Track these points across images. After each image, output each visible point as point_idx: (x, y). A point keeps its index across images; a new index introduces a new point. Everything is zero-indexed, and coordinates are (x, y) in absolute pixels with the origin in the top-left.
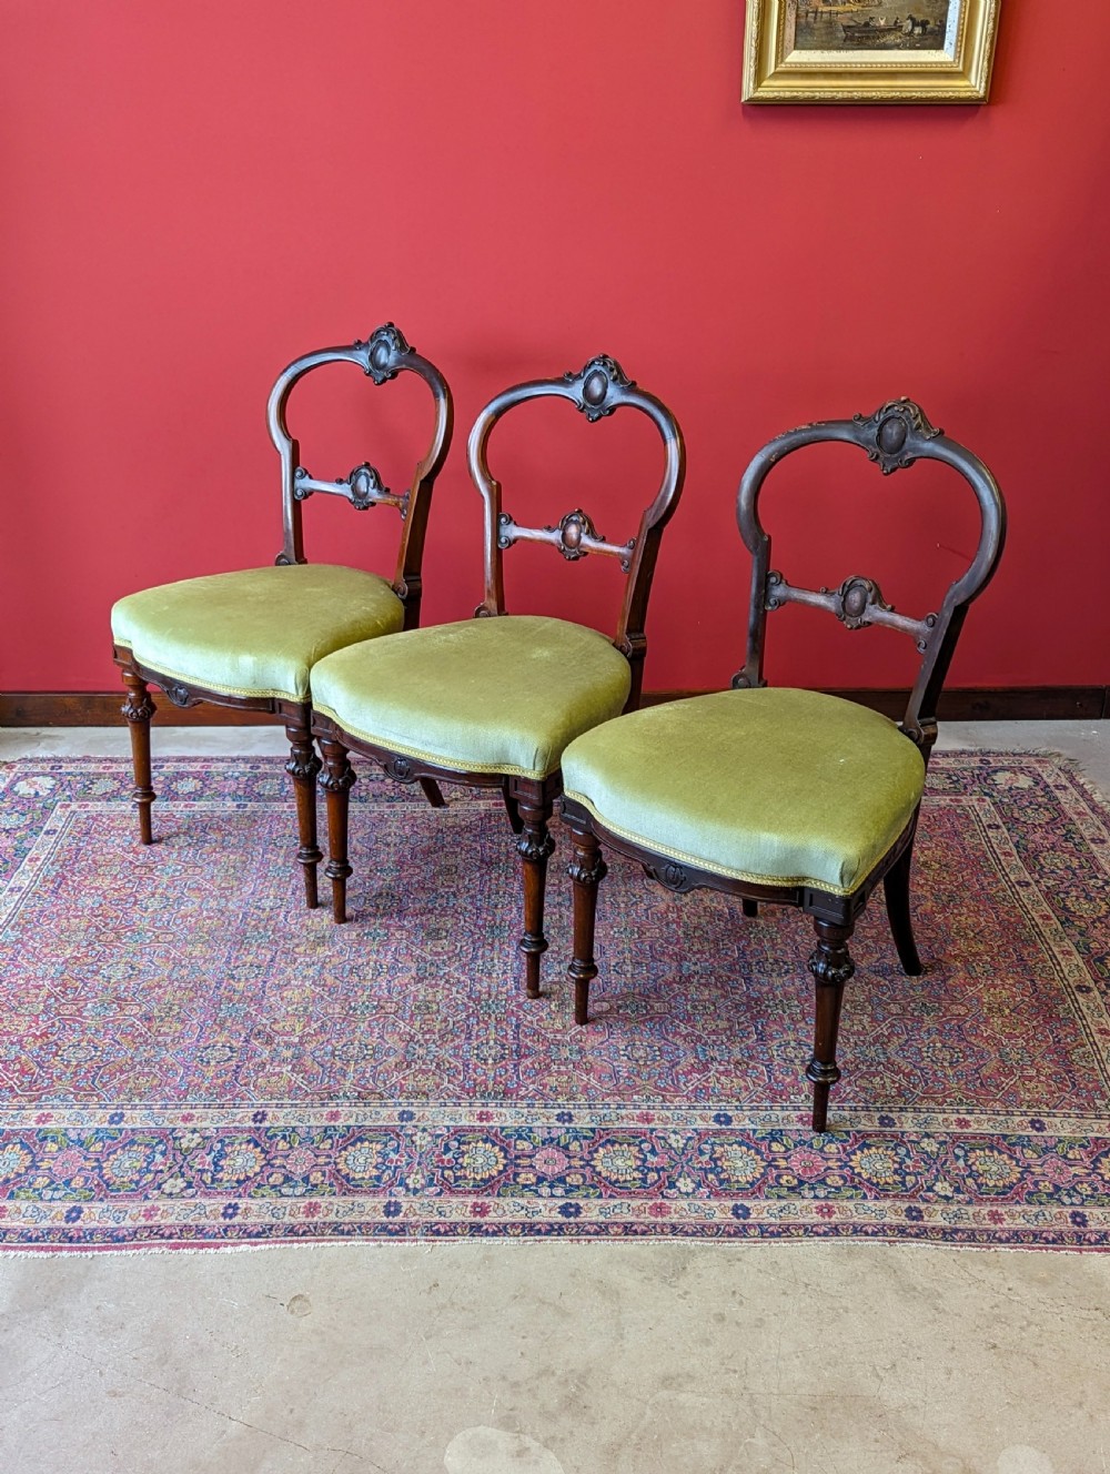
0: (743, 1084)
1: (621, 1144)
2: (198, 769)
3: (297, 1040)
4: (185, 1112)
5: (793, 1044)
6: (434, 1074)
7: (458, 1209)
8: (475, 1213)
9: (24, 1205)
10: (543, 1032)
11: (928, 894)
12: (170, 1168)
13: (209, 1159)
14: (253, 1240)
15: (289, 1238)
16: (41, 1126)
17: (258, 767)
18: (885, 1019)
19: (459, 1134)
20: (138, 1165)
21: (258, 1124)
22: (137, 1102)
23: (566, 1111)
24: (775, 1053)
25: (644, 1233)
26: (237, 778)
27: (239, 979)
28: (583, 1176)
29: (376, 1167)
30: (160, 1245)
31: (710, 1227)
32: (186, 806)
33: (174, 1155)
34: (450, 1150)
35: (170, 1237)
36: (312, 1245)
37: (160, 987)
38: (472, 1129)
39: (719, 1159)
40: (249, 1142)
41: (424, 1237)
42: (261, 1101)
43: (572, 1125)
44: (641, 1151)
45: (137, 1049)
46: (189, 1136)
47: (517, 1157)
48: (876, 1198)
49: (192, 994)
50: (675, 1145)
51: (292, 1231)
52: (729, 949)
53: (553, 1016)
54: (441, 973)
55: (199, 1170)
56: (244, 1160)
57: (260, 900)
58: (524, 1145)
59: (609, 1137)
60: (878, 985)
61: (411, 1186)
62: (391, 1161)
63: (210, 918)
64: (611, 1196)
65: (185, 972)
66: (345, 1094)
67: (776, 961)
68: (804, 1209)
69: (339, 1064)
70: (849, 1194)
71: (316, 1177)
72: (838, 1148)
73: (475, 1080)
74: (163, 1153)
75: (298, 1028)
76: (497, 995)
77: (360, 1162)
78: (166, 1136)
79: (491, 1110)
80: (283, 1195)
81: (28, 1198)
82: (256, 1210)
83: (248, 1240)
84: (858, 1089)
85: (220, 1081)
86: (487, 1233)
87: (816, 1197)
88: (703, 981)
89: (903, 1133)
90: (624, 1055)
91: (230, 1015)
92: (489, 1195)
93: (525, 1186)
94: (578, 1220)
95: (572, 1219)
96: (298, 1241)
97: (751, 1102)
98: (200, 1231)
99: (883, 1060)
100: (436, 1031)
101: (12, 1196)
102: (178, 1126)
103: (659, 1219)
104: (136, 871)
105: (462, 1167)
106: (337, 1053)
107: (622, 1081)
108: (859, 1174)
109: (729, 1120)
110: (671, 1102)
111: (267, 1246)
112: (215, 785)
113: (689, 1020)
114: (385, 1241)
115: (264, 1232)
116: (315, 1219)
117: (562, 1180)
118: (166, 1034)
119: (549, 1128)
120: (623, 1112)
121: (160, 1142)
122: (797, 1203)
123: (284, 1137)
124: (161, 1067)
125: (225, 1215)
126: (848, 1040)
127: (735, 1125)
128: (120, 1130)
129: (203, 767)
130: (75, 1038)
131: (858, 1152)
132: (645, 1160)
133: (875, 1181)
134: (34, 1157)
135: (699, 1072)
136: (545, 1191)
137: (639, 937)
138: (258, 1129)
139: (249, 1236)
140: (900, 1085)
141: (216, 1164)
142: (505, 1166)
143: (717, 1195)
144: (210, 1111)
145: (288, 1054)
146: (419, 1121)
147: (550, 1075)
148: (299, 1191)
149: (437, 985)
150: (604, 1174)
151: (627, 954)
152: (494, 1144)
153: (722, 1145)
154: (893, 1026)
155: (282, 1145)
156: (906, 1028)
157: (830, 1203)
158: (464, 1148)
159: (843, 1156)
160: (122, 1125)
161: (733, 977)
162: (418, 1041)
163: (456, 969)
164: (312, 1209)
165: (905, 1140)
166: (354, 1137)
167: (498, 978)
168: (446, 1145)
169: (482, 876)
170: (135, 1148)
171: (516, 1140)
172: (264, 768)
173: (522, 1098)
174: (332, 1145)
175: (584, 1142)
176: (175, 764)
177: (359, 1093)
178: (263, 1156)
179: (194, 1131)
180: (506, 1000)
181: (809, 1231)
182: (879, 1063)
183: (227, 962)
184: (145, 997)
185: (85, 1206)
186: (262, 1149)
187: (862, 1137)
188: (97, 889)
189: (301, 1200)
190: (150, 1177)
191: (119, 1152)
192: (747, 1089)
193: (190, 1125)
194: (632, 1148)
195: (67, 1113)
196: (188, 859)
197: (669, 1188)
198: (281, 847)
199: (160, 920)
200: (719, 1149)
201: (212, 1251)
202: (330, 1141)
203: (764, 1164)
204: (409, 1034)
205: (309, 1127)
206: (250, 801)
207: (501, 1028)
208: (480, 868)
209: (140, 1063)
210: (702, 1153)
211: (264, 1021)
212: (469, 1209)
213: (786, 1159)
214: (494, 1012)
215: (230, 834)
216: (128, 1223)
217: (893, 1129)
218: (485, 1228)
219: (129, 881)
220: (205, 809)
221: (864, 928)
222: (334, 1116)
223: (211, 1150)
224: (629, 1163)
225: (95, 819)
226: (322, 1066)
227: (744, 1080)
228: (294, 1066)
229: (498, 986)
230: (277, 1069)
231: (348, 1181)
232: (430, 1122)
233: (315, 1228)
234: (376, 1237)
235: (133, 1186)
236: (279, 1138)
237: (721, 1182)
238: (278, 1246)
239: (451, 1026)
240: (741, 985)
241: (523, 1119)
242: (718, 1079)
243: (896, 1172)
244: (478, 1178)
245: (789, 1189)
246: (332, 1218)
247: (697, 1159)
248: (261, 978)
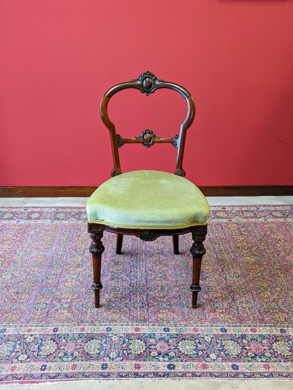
0: (229, 317)
1: (188, 340)
2: (39, 210)
3: (69, 301)
4: (29, 328)
5: (245, 302)
6: (118, 313)
7: (129, 366)
8: (136, 368)
10: (156, 298)
11: (282, 250)
12: (22, 350)
13: (36, 346)
14: (52, 380)
15: (66, 379)
17: (58, 210)
18: (275, 293)
19: (128, 336)
20: (10, 349)
21: (55, 333)
22: (11, 324)
23: (166, 327)
24: (239, 305)
25: (200, 376)
26: (51, 213)
27: (50, 279)
28: (175, 353)
29: (98, 349)
30: (16, 382)
31: (224, 373)
32: (34, 222)
33: (24, 345)
34: (125, 343)
35: (20, 379)
36: (74, 382)
37: (22, 282)
38: (133, 334)
39: (224, 346)
40: (51, 340)
41: (117, 378)
42: (56, 324)
43: (169, 333)
44: (195, 343)
45: (12, 304)
46: (29, 337)
47: (150, 345)
48: (285, 362)
49: (33, 285)
50: (207, 340)
51: (66, 376)
52: (218, 268)
53: (159, 292)
54: (120, 277)
55: (33, 351)
56: (49, 347)
57: (58, 252)
58: (152, 340)
59: (183, 337)
60: (271, 281)
61: (111, 357)
62: (104, 347)
63: (41, 258)
64: (186, 361)
65: (31, 277)
66: (87, 321)
67: (235, 273)
68: (258, 366)
69: (85, 310)
70: (274, 360)
71: (76, 354)
72: (267, 342)
73: (133, 316)
74: (20, 344)
75: (70, 296)
76: (139, 285)
77: (92, 347)
78: (21, 338)
79: (139, 327)
80: (64, 361)
82: (53, 367)
83: (50, 380)
84: (270, 319)
85: (42, 316)
86: (140, 376)
87: (262, 361)
88: (210, 280)
89: (290, 336)
90: (185, 306)
91: (46, 292)
92: (140, 361)
93: (154, 357)
94: (174, 371)
95: (172, 371)
96: (69, 380)
97: (233, 324)
98: (32, 376)
99: (277, 308)
100: (119, 297)
102: (26, 334)
103: (205, 370)
104: (17, 243)
105: (130, 349)
106: (84, 306)
107: (186, 316)
108: (277, 352)
109: (226, 331)
110: (204, 324)
111: (57, 382)
112: (44, 215)
113: (207, 293)
114: (102, 380)
115: (56, 376)
116: (76, 371)
117: (167, 354)
118: (24, 299)
119: (161, 334)
120: (188, 328)
121: (19, 340)
122: (256, 363)
123: (64, 338)
124: (21, 311)
125: (41, 369)
126: (264, 300)
127: (228, 333)
129: (40, 210)
131: (275, 343)
132: (197, 346)
133: (283, 355)
135: (213, 312)
136: (161, 359)
137: (187, 265)
138: (55, 334)
140: (285, 317)
141: (39, 348)
142: (146, 349)
143: (225, 360)
144: (37, 328)
145: (66, 306)
146: (113, 331)
147: (160, 314)
148: (70, 359)
149: (118, 281)
150: (183, 352)
151: (183, 270)
152: (141, 340)
153: (224, 340)
154: (278, 295)
155: (64, 341)
156: (284, 297)
157: (268, 364)
158: (130, 342)
159: (269, 344)
160: (5, 333)
161: (220, 278)
162: (112, 301)
163: (125, 276)
164: (74, 367)
165: (291, 338)
166: (91, 337)
167: (139, 278)
168: (124, 340)
169: (132, 244)
170: (9, 342)
171: (149, 338)
172: (60, 210)
173: (151, 322)
174: (82, 341)
175: (174, 339)
176: (31, 209)
177: (92, 320)
178: (56, 345)
179: (31, 336)
180: (143, 286)
181: (262, 375)
182: (276, 309)
183: (46, 273)
184: (17, 285)
186: (56, 342)
187: (275, 337)
188: (3, 248)
189: (70, 363)
190: (14, 354)
192: (231, 319)
193: (30, 333)
194: (192, 342)
196: (34, 239)
197: (207, 357)
198: (65, 235)
199: (24, 259)
200: (224, 342)
201: (36, 384)
202: (81, 339)
203: (241, 348)
204: (109, 299)
205: (74, 334)
206: (55, 220)
207: (142, 296)
208: (131, 242)
209: (13, 310)
210: (217, 343)
211: (58, 294)
212: (133, 366)
213: (249, 346)
214: (139, 291)
215: (48, 230)
216: (4, 373)
217: (286, 334)
218: (139, 374)
219: (14, 246)
220: (40, 223)
221: (263, 261)
222: (83, 329)
223: (37, 343)
224: (191, 347)
225: (4, 226)
226: (78, 310)
227: (229, 316)
228: (68, 310)
229: (140, 281)
230: (62, 312)
231: (88, 355)
232: (118, 332)
233: (75, 375)
234: (99, 378)
235: (7, 358)
236: (62, 338)
237: (226, 355)
238: (61, 382)
239: (124, 296)
240: (223, 281)
241: (152, 330)
242: (220, 315)
243: (290, 351)
244: (136, 353)
245: (252, 358)
246: (82, 370)
247: (216, 346)
248: (57, 279)
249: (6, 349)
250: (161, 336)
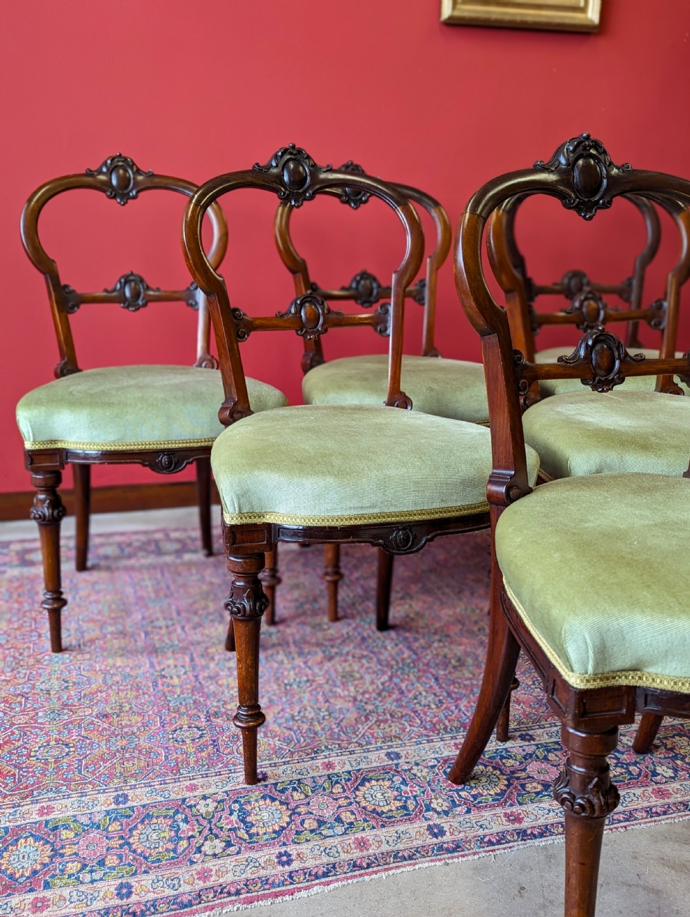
4: (188, 783)
6: (393, 722)
7: (493, 821)
8: (512, 821)
9: (66, 892)
12: (200, 832)
13: (234, 817)
14: (323, 880)
15: (357, 873)
16: (45, 818)
19: (449, 762)
20: (165, 835)
21: (263, 783)
22: (133, 782)
23: (524, 733)
25: (665, 813)
27: (171, 677)
29: (396, 799)
30: (232, 902)
33: (197, 820)
35: (238, 893)
36: (382, 874)
37: (101, 692)
39: (674, 749)
41: (482, 850)
43: (537, 742)
45: (108, 740)
46: (202, 802)
47: (513, 772)
49: (134, 693)
51: (356, 866)
55: (230, 830)
61: (439, 809)
62: (406, 793)
66: (326, 747)
69: (305, 727)
71: (347, 817)
74: (186, 821)
77: (378, 797)
78: (180, 806)
80: (326, 837)
81: (66, 885)
82: (309, 854)
83: (317, 881)
85: (204, 754)
86: (534, 836)
91: (181, 704)
92: (512, 805)
96: (367, 874)
98: (266, 881)
101: (47, 886)
102: (187, 796)
105: (472, 787)
111: (340, 884)
114: (449, 858)
115: (329, 871)
116: (371, 851)
118: (130, 726)
119: (520, 747)
121: (177, 812)
123: (295, 789)
124: (140, 751)
125: (281, 864)
128: (132, 808)
130: (42, 740)
132: (617, 759)
134: (52, 845)
139: (317, 877)
141: (243, 821)
142: (508, 780)
144: (210, 779)
146: (407, 758)
148: (339, 830)
152: (486, 765)
155: (297, 795)
160: (129, 804)
162: (362, 700)
163: (355, 648)
164: (362, 844)
166: (360, 778)
168: (445, 772)
170: (155, 820)
171: (501, 759)
174: (343, 788)
175: (557, 753)
177: (339, 744)
178: (284, 807)
179: (205, 798)
183: (153, 667)
184: (91, 700)
185: (132, 881)
186: (280, 801)
189: (346, 837)
190: (184, 843)
191: (140, 826)
193: (198, 793)
195: (67, 802)
201: (287, 898)
202: (339, 785)
204: (350, 696)
205: (313, 778)
207: (424, 682)
209: (118, 751)
212: (504, 819)
214: (409, 672)
216: (186, 888)
218: (529, 832)
222: (329, 765)
223: (232, 810)
229: (398, 655)
231: (378, 814)
232: (418, 758)
233: (376, 859)
234: (439, 857)
235: (172, 854)
238: (350, 881)
239: (381, 687)
244: (492, 792)
246: (385, 848)
248: (190, 674)
249: (154, 836)
250: (524, 750)
